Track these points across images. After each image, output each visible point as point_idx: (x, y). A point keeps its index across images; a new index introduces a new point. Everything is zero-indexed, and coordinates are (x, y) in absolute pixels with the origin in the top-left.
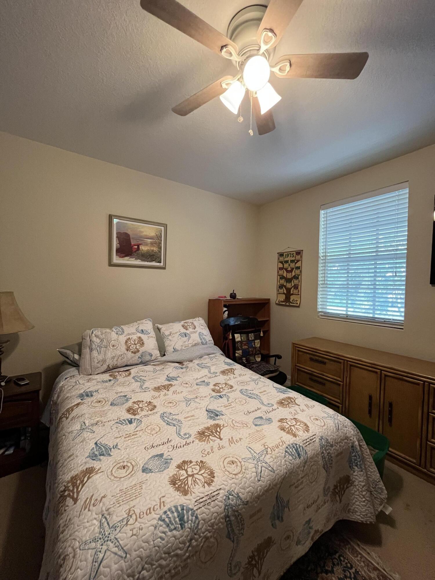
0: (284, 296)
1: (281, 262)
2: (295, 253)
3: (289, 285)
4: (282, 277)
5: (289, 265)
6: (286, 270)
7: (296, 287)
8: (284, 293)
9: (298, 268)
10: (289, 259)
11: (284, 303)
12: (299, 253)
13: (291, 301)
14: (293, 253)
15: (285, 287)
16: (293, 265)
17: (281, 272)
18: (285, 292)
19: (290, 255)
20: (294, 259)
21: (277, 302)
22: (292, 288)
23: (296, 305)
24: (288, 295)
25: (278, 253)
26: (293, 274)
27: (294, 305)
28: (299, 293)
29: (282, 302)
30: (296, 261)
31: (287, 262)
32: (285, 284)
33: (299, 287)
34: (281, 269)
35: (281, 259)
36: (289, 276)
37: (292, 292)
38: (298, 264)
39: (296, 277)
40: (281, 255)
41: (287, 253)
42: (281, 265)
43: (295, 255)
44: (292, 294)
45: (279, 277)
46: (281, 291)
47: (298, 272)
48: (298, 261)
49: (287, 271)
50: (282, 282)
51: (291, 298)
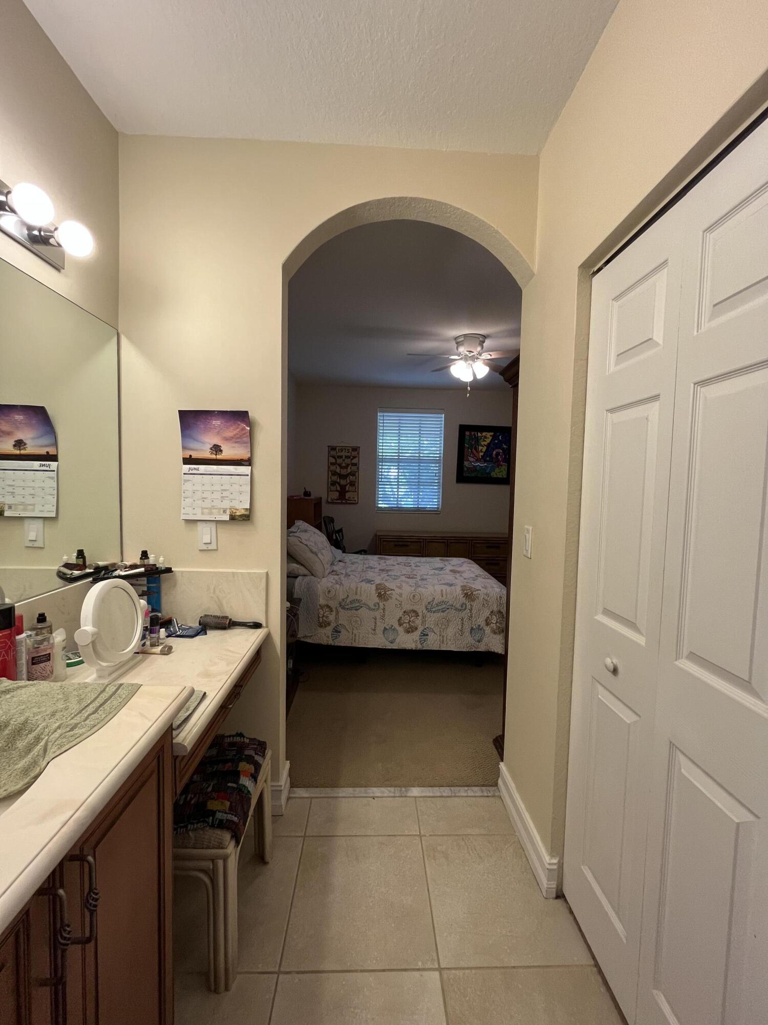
0: (337, 494)
1: (334, 457)
2: (350, 448)
3: (343, 482)
4: (334, 473)
5: (344, 460)
6: (340, 465)
7: (352, 484)
8: (337, 491)
9: (355, 465)
10: (344, 454)
11: (339, 501)
12: (355, 449)
13: (347, 498)
14: (348, 448)
15: (339, 484)
16: (348, 461)
17: (333, 468)
18: (339, 488)
19: (344, 450)
20: (349, 454)
21: (329, 500)
22: (347, 485)
23: (354, 502)
24: (342, 493)
25: (329, 446)
26: (349, 470)
27: (352, 502)
28: (357, 490)
29: (337, 500)
30: (351, 458)
31: (341, 457)
32: (338, 481)
33: (356, 484)
34: (332, 464)
35: (333, 453)
36: (344, 472)
37: (347, 489)
38: (354, 461)
39: (353, 474)
40: (333, 448)
41: (340, 448)
42: (333, 460)
43: (350, 451)
44: (348, 491)
45: (330, 474)
46: (333, 488)
47: (354, 468)
48: (355, 457)
49: (341, 467)
50: (335, 478)
51: (348, 495)
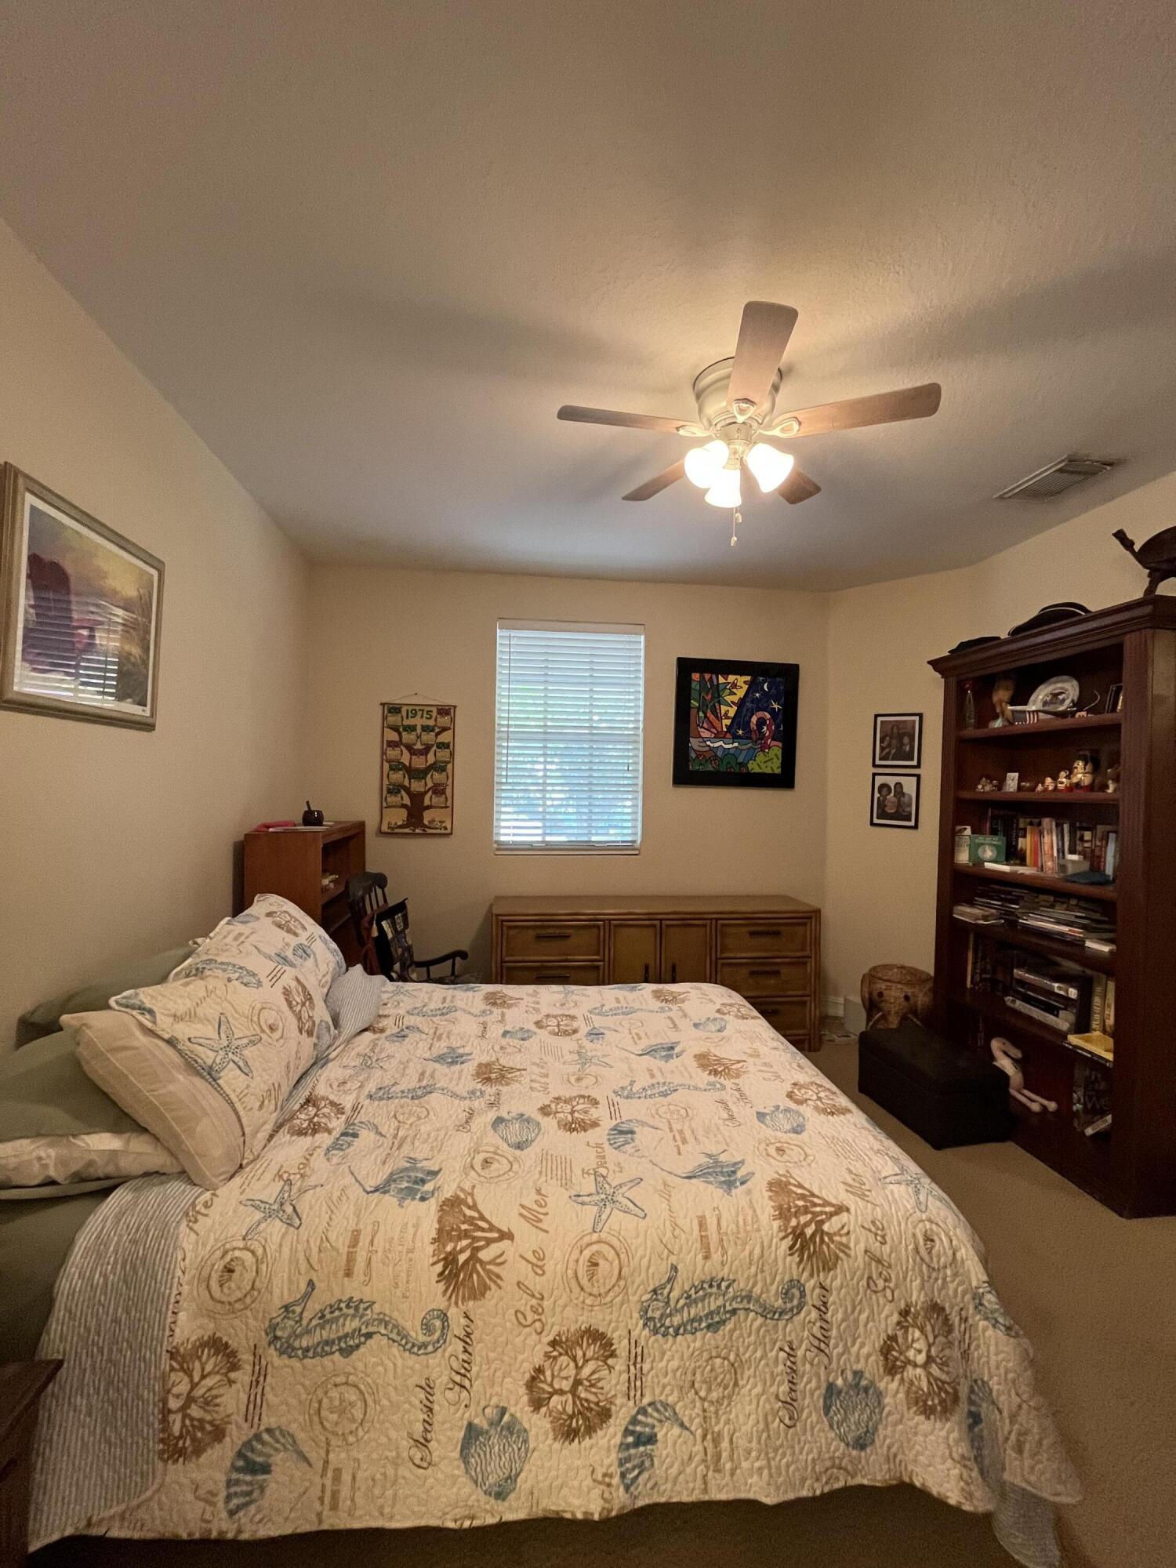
0: (404, 813)
1: (395, 729)
2: (435, 710)
3: (417, 786)
4: (396, 766)
5: (419, 737)
6: (409, 747)
7: (439, 790)
8: (404, 806)
9: (445, 746)
10: (418, 722)
11: (407, 830)
12: (445, 711)
13: (426, 822)
14: (428, 709)
15: (408, 790)
16: (428, 738)
17: (392, 753)
18: (407, 801)
19: (420, 713)
20: (431, 723)
21: (385, 828)
22: (426, 792)
23: (443, 831)
24: (415, 811)
25: (384, 704)
26: (431, 758)
27: (438, 831)
28: (449, 803)
29: (400, 827)
30: (437, 730)
31: (411, 729)
32: (406, 783)
33: (448, 791)
34: (392, 744)
35: (393, 719)
36: (419, 763)
37: (427, 802)
38: (445, 737)
39: (439, 767)
40: (395, 709)
41: (410, 708)
42: (392, 736)
43: (434, 714)
44: (429, 807)
45: (386, 766)
46: (392, 799)
47: (443, 755)
48: (444, 729)
49: (413, 752)
50: (398, 777)
51: (427, 817)
